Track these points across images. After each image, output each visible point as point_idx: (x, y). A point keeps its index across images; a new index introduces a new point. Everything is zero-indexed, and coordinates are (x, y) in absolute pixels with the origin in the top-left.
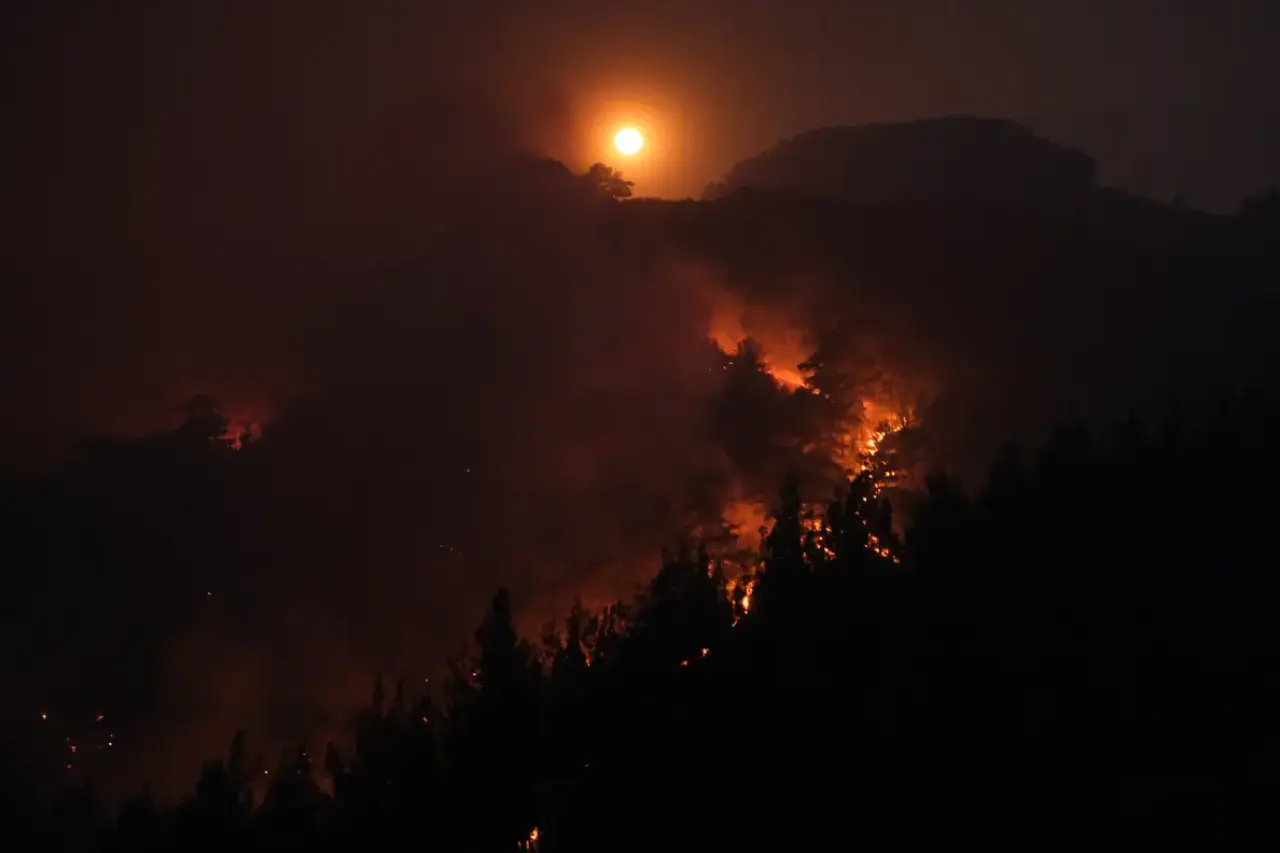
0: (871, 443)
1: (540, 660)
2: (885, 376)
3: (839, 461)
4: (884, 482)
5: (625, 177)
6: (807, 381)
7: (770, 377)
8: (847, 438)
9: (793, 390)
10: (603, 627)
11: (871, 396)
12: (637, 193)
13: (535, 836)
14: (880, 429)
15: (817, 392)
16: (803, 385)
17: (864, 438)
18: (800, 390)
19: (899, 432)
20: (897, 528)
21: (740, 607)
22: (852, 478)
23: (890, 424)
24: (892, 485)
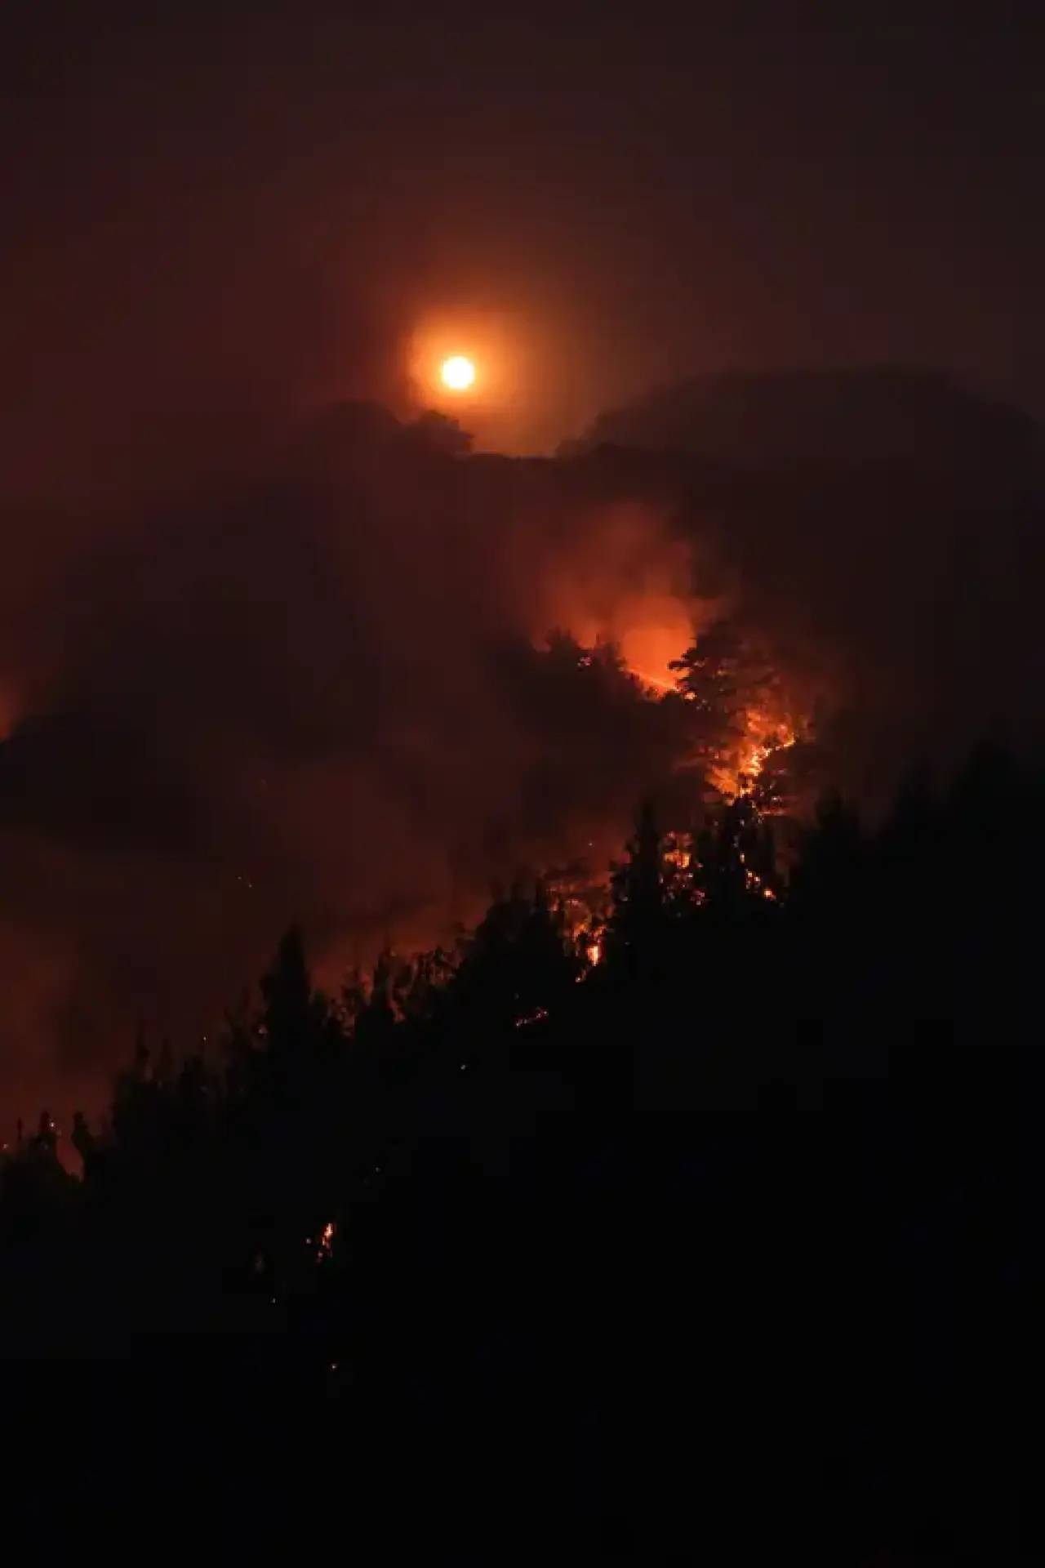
0: (755, 761)
1: (340, 1018)
2: (776, 681)
3: (713, 782)
4: (769, 809)
5: (462, 427)
6: (679, 682)
7: (633, 678)
8: (727, 755)
9: (661, 694)
10: (419, 976)
11: (757, 703)
12: (479, 448)
13: (329, 1232)
14: (767, 745)
15: (691, 696)
16: (674, 688)
17: (747, 753)
18: (670, 695)
19: (790, 748)
20: (781, 868)
21: (586, 960)
22: (731, 802)
23: (780, 738)
24: (781, 812)
